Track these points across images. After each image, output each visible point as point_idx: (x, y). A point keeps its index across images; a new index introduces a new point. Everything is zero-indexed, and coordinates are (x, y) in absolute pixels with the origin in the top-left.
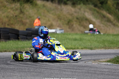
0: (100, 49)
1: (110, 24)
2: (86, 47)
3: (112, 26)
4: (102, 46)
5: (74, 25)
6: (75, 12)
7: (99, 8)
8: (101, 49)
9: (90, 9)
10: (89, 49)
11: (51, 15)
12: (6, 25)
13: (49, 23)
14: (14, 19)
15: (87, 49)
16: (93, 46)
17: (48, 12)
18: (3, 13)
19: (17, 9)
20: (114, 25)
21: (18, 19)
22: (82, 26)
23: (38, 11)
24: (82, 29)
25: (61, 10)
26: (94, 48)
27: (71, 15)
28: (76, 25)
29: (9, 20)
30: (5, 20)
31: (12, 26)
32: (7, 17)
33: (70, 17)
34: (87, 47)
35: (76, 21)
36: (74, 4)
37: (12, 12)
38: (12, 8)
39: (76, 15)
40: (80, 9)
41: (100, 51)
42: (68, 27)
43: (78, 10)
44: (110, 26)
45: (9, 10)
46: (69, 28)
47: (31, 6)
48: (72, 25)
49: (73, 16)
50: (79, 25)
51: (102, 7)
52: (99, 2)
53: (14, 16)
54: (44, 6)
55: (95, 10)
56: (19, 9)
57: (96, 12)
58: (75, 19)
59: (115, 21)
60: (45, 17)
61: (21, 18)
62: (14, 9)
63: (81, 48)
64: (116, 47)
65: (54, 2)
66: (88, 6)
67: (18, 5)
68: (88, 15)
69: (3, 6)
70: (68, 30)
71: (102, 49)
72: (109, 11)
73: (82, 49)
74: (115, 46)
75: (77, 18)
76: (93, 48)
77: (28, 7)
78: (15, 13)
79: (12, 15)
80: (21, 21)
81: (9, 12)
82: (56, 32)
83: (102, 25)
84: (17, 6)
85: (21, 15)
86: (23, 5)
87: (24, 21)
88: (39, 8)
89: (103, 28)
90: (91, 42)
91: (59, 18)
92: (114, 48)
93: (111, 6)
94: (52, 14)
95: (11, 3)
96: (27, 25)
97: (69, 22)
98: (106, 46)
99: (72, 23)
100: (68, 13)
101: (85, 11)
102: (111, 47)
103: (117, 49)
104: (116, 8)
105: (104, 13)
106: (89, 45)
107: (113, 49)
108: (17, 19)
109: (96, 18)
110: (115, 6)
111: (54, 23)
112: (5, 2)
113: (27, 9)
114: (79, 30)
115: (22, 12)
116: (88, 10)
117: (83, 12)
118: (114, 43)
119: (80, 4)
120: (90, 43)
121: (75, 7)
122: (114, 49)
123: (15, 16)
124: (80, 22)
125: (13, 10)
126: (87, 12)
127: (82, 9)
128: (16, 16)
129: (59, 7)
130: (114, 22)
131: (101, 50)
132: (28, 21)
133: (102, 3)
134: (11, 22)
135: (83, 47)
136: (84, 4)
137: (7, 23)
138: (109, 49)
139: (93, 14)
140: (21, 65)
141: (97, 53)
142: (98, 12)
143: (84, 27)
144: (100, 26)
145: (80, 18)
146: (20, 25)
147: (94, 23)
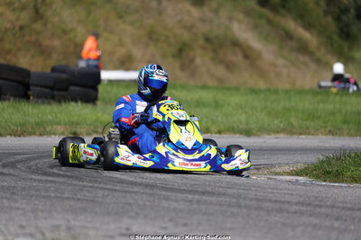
0: (273, 136)
1: (306, 59)
2: (233, 128)
3: (313, 65)
4: (282, 125)
5: (198, 61)
6: (203, 20)
7: (274, 9)
8: (277, 136)
9: (248, 13)
10: (241, 133)
11: (129, 28)
13: (121, 52)
14: (14, 35)
15: (235, 133)
16: (253, 126)
17: (120, 17)
19: (24, 8)
20: (318, 61)
21: (27, 38)
22: (222, 62)
23: (89, 13)
24: (220, 71)
25: (160, 14)
26: (257, 131)
27: (190, 28)
28: (202, 59)
29: (2, 39)
31: (8, 57)
33: (186, 36)
34: (235, 126)
35: (203, 48)
37: (10, 16)
38: (9, 4)
39: (203, 28)
40: (216, 11)
41: (275, 141)
42: (177, 64)
43: (209, 14)
44: (305, 64)
45: (2, 9)
46: (183, 68)
48: (192, 60)
49: (194, 30)
50: (213, 59)
51: (283, 6)
53: (14, 27)
55: (261, 16)
56: (32, 5)
57: (263, 22)
58: (201, 41)
59: (323, 51)
60: (112, 32)
61: (38, 33)
62: (17, 5)
63: (216, 130)
64: (323, 130)
68: (242, 31)
70: (178, 73)
71: (282, 135)
72: (304, 18)
73: (220, 132)
74: (321, 127)
75: (207, 40)
76: (255, 132)
78: (18, 19)
79: (8, 25)
80: (38, 45)
81: (1, 14)
83: (281, 62)
85: (38, 26)
87: (46, 42)
88: (93, 4)
89: (285, 71)
90: (246, 113)
91: (151, 38)
92: (316, 132)
93: (311, 5)
94: (132, 24)
96: (55, 56)
97: (181, 50)
98: (292, 125)
99: (191, 54)
100: (180, 21)
101: (231, 19)
102: (307, 128)
103: (324, 137)
104: (326, 13)
105: (291, 24)
106: (241, 122)
107: (313, 135)
108: (24, 36)
109: (266, 39)
111: (137, 53)
113: (54, 6)
114: (212, 76)
115: (38, 15)
116: (241, 16)
117: (225, 21)
118: (319, 118)
120: (244, 115)
121: (201, 5)
122: (317, 135)
123: (17, 28)
124: (215, 51)
125: (14, 10)
126: (238, 21)
127: (223, 13)
128: (21, 28)
129: (154, 4)
130: (319, 54)
131: (277, 138)
132: (57, 43)
134: (7, 46)
135: (222, 127)
138: (301, 134)
139: (255, 27)
140: (34, 177)
141: (264, 145)
142: (269, 22)
143: (230, 67)
144: (274, 65)
145: (217, 37)
146: (33, 57)
147: (259, 56)
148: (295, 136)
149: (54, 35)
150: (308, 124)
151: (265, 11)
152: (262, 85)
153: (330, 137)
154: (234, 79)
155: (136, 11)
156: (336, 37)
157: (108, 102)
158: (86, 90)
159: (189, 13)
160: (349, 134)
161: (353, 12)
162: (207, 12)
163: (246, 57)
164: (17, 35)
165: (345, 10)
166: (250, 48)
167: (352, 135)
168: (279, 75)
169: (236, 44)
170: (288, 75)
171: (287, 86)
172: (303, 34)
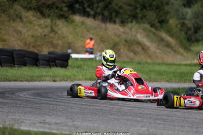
1: (169, 50)
3: (172, 53)
5: (122, 50)
6: (124, 33)
7: (156, 28)
9: (144, 30)
12: (31, 46)
14: (41, 39)
17: (88, 31)
18: (28, 31)
19: (46, 27)
20: (175, 51)
21: (47, 40)
22: (132, 51)
23: (75, 29)
24: (131, 55)
25: (106, 30)
27: (119, 36)
28: (124, 50)
29: (36, 40)
30: (30, 40)
31: (39, 48)
32: (33, 36)
33: (117, 40)
35: (124, 45)
36: (123, 23)
37: (40, 30)
38: (40, 25)
39: (124, 36)
40: (131, 30)
43: (128, 31)
44: (169, 52)
45: (36, 28)
47: (65, 23)
49: (121, 37)
50: (128, 50)
51: (161, 27)
52: (157, 21)
53: (41, 35)
54: (83, 23)
55: (150, 31)
56: (49, 26)
57: (151, 34)
58: (123, 42)
59: (177, 46)
61: (52, 38)
62: (43, 26)
64: (164, 80)
65: (96, 18)
66: (142, 25)
67: (48, 21)
68: (141, 37)
69: (29, 22)
72: (170, 32)
75: (126, 41)
77: (61, 24)
78: (43, 32)
79: (39, 35)
80: (52, 43)
81: (36, 30)
82: (95, 58)
83: (158, 51)
84: (46, 22)
85: (52, 35)
86: (54, 21)
87: (55, 42)
88: (76, 25)
89: (160, 55)
91: (101, 41)
92: (161, 81)
93: (174, 27)
94: (93, 34)
95: (39, 18)
96: (59, 48)
97: (114, 46)
99: (119, 47)
100: (115, 33)
101: (137, 32)
104: (181, 30)
105: (164, 35)
108: (46, 39)
109: (152, 41)
110: (179, 26)
112: (31, 17)
113: (59, 26)
114: (127, 57)
115: (52, 31)
116: (141, 31)
117: (134, 33)
119: (131, 22)
121: (124, 26)
123: (43, 36)
124: (129, 46)
125: (42, 28)
126: (141, 33)
127: (133, 30)
128: (45, 36)
129: (103, 25)
130: (175, 48)
132: (60, 42)
133: (161, 22)
134: (38, 43)
136: (137, 22)
137: (32, 44)
139: (148, 36)
142: (154, 34)
143: (135, 53)
144: (155, 53)
145: (130, 40)
146: (49, 48)
147: (148, 48)
148: (151, 83)
149: (59, 39)
150: (158, 77)
151: (153, 30)
152: (149, 61)
154: (137, 58)
155: (95, 29)
156: (184, 41)
157: (73, 67)
158: (63, 62)
159: (118, 29)
160: (175, 82)
161: (193, 29)
162: (126, 29)
163: (143, 49)
164: (43, 38)
165: (189, 29)
166: (145, 45)
167: (177, 82)
168: (157, 57)
169: (139, 43)
170: (161, 57)
171: (160, 62)
172: (169, 39)
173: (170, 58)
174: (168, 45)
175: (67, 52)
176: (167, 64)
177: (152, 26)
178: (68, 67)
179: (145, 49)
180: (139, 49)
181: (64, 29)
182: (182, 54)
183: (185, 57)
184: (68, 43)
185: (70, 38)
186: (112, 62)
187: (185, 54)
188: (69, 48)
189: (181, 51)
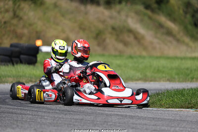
0: (135, 82)
1: (170, 39)
3: (175, 43)
4: (140, 76)
5: (108, 41)
6: (111, 17)
7: (153, 11)
8: (137, 82)
9: (137, 13)
11: (67, 22)
14: (1, 27)
17: (63, 16)
19: (7, 11)
20: (178, 41)
21: (8, 29)
22: (121, 41)
23: (45, 14)
24: (120, 46)
25: (86, 13)
27: (103, 22)
28: (110, 40)
33: (101, 26)
35: (111, 33)
36: (109, 4)
39: (111, 22)
40: (119, 12)
42: (96, 43)
43: (115, 14)
44: (170, 42)
46: (99, 45)
47: (33, 6)
48: (104, 40)
49: (106, 23)
50: (116, 40)
51: (159, 9)
53: (1, 22)
54: (56, 5)
55: (145, 14)
56: (11, 10)
57: (146, 18)
58: (110, 30)
59: (181, 34)
60: (57, 24)
61: (15, 25)
62: (3, 9)
68: (133, 23)
70: (96, 48)
71: (140, 82)
72: (171, 16)
75: (113, 28)
78: (3, 18)
80: (14, 32)
83: (155, 41)
84: (7, 4)
85: (15, 21)
86: (18, 4)
87: (19, 31)
88: (47, 8)
89: (158, 46)
91: (81, 28)
93: (176, 8)
94: (70, 20)
96: (24, 39)
97: (97, 35)
99: (104, 37)
100: (98, 18)
101: (127, 16)
103: (164, 83)
104: (186, 13)
105: (163, 19)
108: (6, 27)
111: (72, 36)
113: (25, 10)
114: (116, 49)
115: (15, 16)
116: (133, 14)
117: (123, 17)
119: (120, 2)
121: (110, 8)
123: (3, 23)
124: (118, 35)
125: (1, 13)
127: (123, 14)
128: (5, 23)
129: (82, 8)
130: (178, 36)
131: (136, 84)
132: (26, 31)
133: (159, 2)
138: (151, 81)
139: (141, 21)
142: (150, 18)
143: (126, 44)
144: (152, 43)
145: (119, 27)
146: (11, 39)
147: (143, 37)
148: (147, 83)
149: (24, 27)
151: (149, 12)
153: (168, 82)
154: (129, 51)
155: (72, 13)
156: (190, 27)
158: (31, 57)
160: (179, 81)
162: (113, 12)
163: (136, 38)
164: (3, 26)
166: (138, 33)
167: (181, 82)
168: (154, 48)
169: (130, 31)
170: (160, 49)
171: (159, 54)
172: (170, 24)
173: (172, 50)
174: (169, 33)
175: (35, 44)
176: (168, 58)
177: (147, 7)
178: (37, 64)
179: (138, 38)
180: (130, 39)
181: (31, 14)
182: (187, 45)
183: (191, 47)
184: (37, 32)
185: (39, 25)
186: (61, 54)
187: (191, 44)
188: (38, 38)
189: (187, 40)
